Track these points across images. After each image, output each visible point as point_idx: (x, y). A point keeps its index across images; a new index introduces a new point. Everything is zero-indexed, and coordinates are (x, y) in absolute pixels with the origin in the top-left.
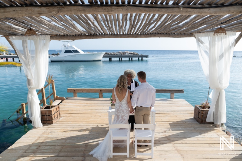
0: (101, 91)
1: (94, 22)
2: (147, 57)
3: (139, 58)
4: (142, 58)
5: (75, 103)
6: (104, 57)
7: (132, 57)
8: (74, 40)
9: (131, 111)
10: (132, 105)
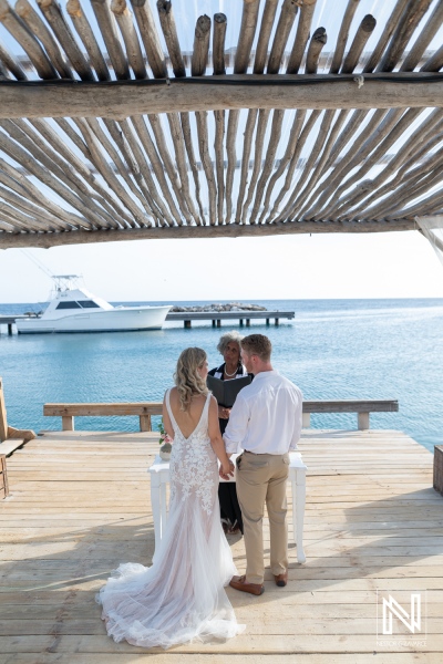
0: (145, 408)
1: (95, 175)
2: (290, 315)
3: (268, 321)
4: (277, 320)
5: (65, 448)
6: (169, 318)
7: (249, 317)
8: (47, 247)
9: (225, 469)
10: (229, 450)
